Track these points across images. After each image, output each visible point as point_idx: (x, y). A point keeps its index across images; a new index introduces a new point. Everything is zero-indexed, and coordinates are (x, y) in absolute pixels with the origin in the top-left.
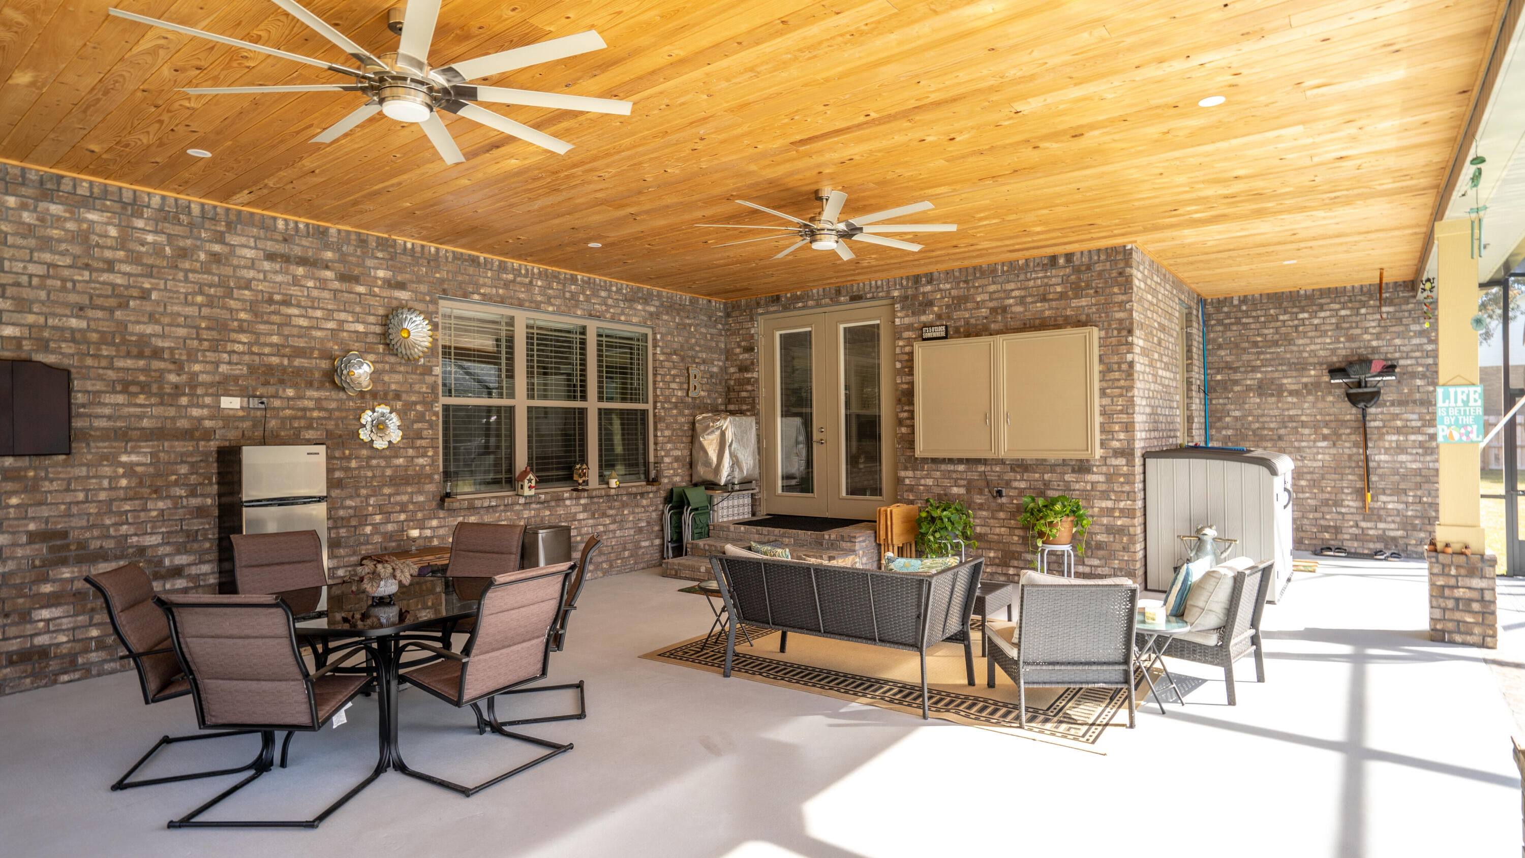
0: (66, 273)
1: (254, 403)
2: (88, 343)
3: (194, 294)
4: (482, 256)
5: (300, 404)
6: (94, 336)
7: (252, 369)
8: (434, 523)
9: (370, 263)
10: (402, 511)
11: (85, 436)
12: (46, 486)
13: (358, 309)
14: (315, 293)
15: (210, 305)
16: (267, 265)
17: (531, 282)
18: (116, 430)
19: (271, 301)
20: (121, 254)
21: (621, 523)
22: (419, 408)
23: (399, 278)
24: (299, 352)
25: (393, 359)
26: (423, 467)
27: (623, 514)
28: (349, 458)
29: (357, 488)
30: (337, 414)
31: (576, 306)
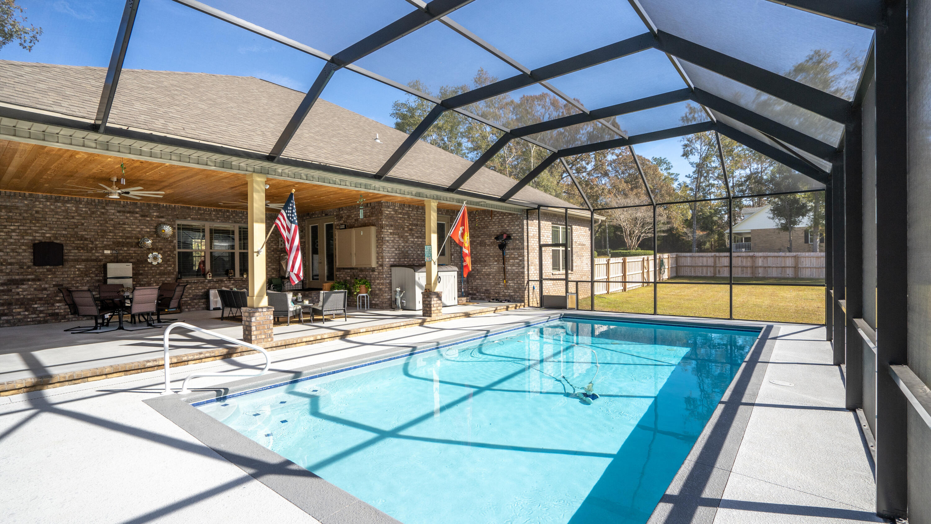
0: (62, 220)
1: (114, 252)
2: (68, 237)
3: (96, 223)
4: (191, 207)
5: (128, 252)
6: (69, 236)
7: (114, 242)
9: (151, 211)
11: (67, 261)
12: (57, 273)
13: (147, 225)
14: (133, 221)
15: (101, 225)
16: (118, 214)
17: (210, 213)
18: (75, 259)
19: (119, 224)
20: (76, 214)
22: (169, 252)
23: (161, 215)
24: (128, 238)
25: (159, 239)
26: (170, 270)
28: (145, 267)
29: (147, 276)
30: (140, 255)
31: (229, 220)
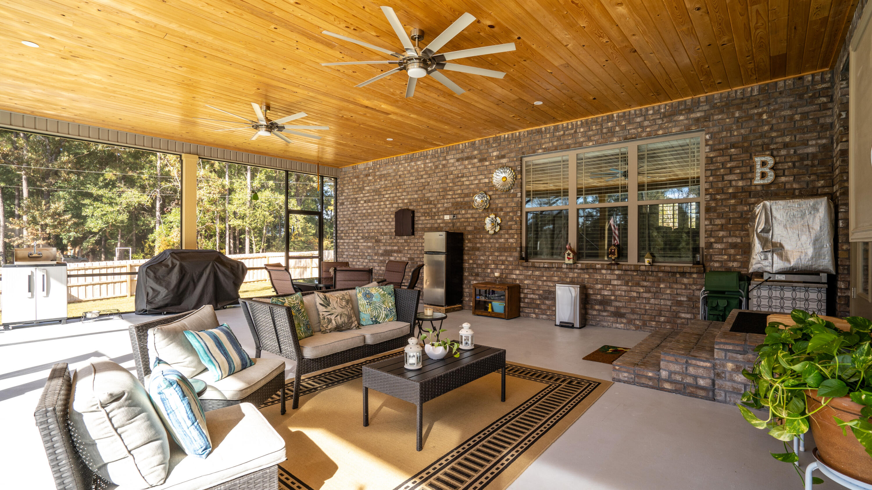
0: (415, 182)
1: (453, 217)
2: (418, 202)
3: (439, 180)
4: (543, 127)
5: (466, 216)
6: (419, 199)
7: (453, 204)
8: (518, 272)
9: (490, 150)
10: (502, 264)
11: (417, 230)
13: (486, 172)
14: (471, 170)
15: (442, 183)
16: (457, 164)
17: (576, 132)
19: (458, 177)
20: (424, 172)
21: (657, 295)
22: (511, 214)
23: (503, 153)
25: (499, 192)
26: (512, 243)
27: (658, 287)
28: (482, 238)
29: (485, 252)
30: (478, 219)
